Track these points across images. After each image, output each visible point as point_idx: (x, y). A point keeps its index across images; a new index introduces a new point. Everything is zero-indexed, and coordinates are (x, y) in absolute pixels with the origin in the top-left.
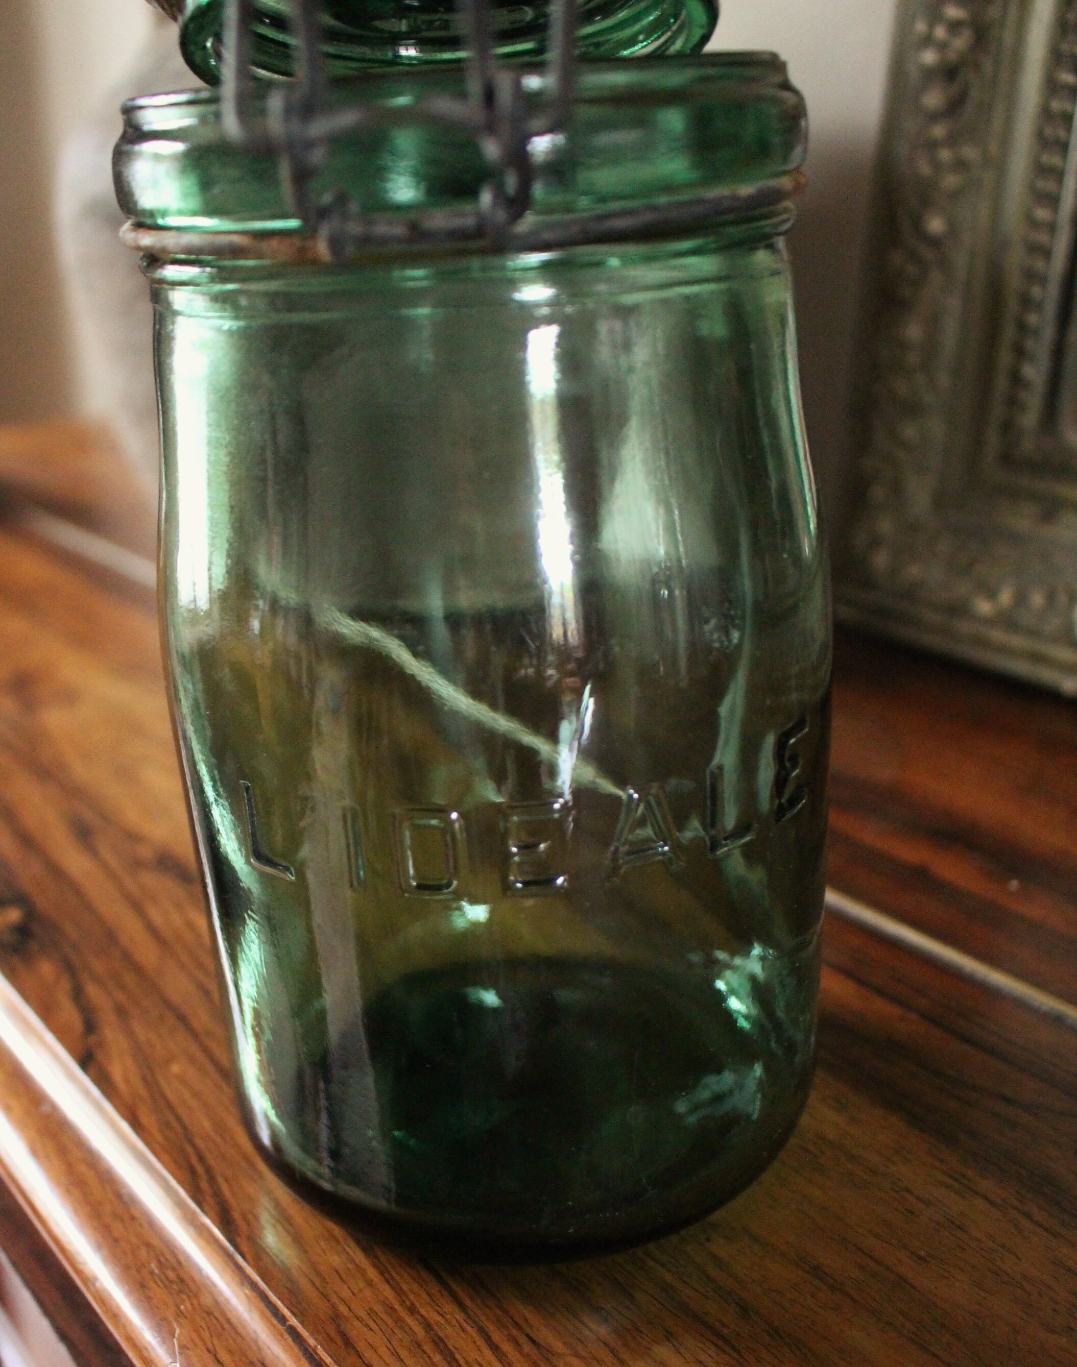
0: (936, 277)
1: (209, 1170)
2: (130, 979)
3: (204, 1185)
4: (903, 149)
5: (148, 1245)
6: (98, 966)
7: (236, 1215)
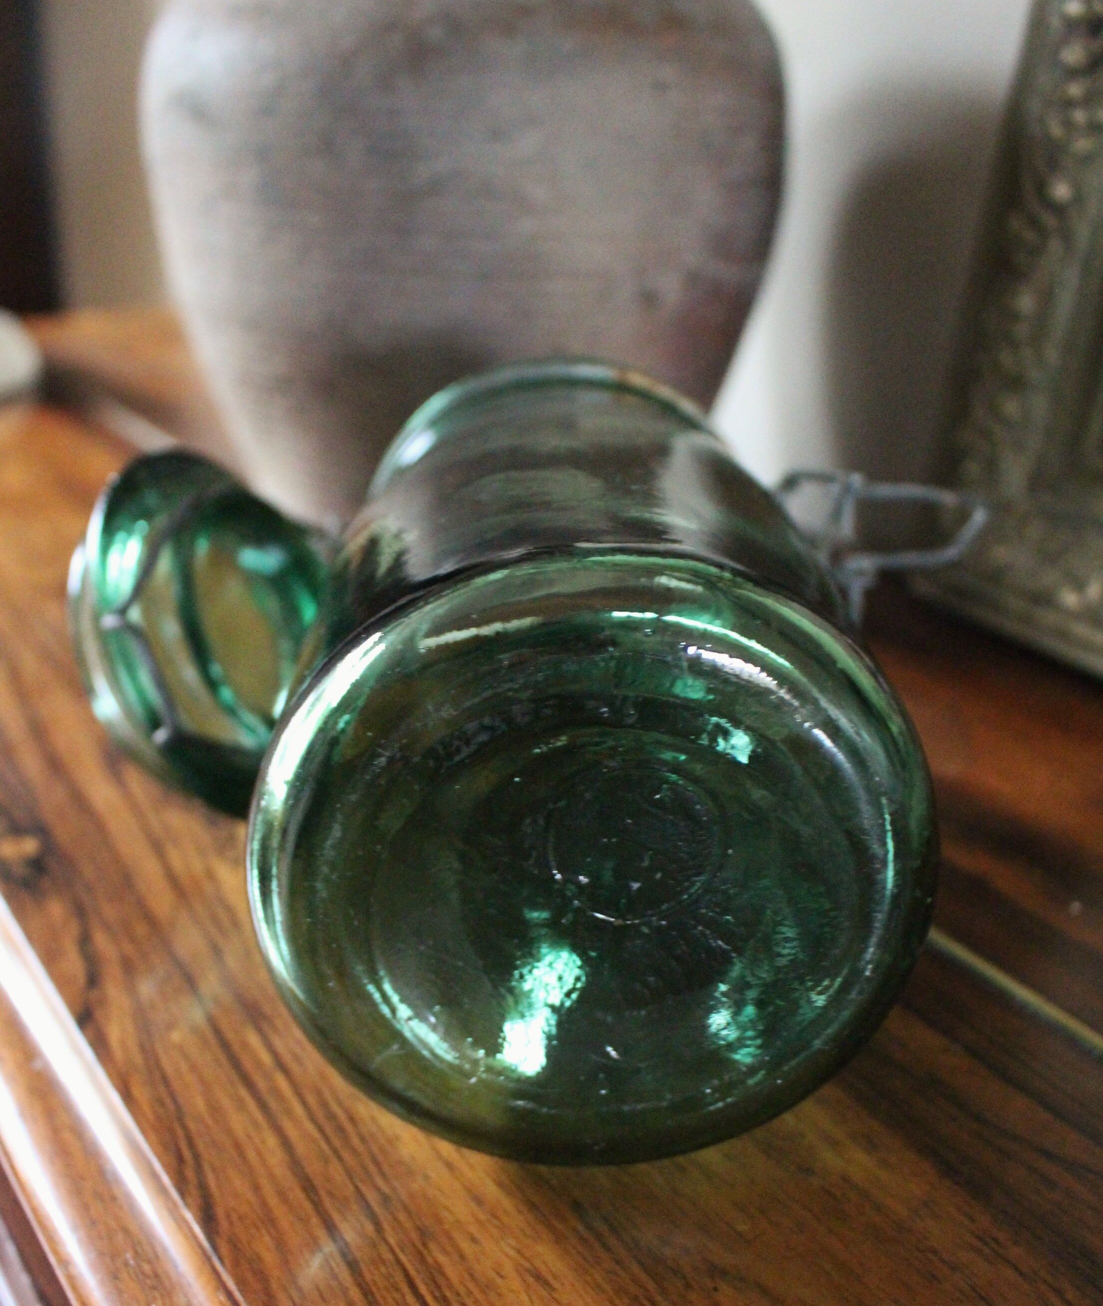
0: (1055, 246)
1: (197, 1157)
2: (141, 929)
3: (190, 1173)
4: (1034, 106)
5: (126, 1231)
6: (110, 912)
7: (220, 1212)
